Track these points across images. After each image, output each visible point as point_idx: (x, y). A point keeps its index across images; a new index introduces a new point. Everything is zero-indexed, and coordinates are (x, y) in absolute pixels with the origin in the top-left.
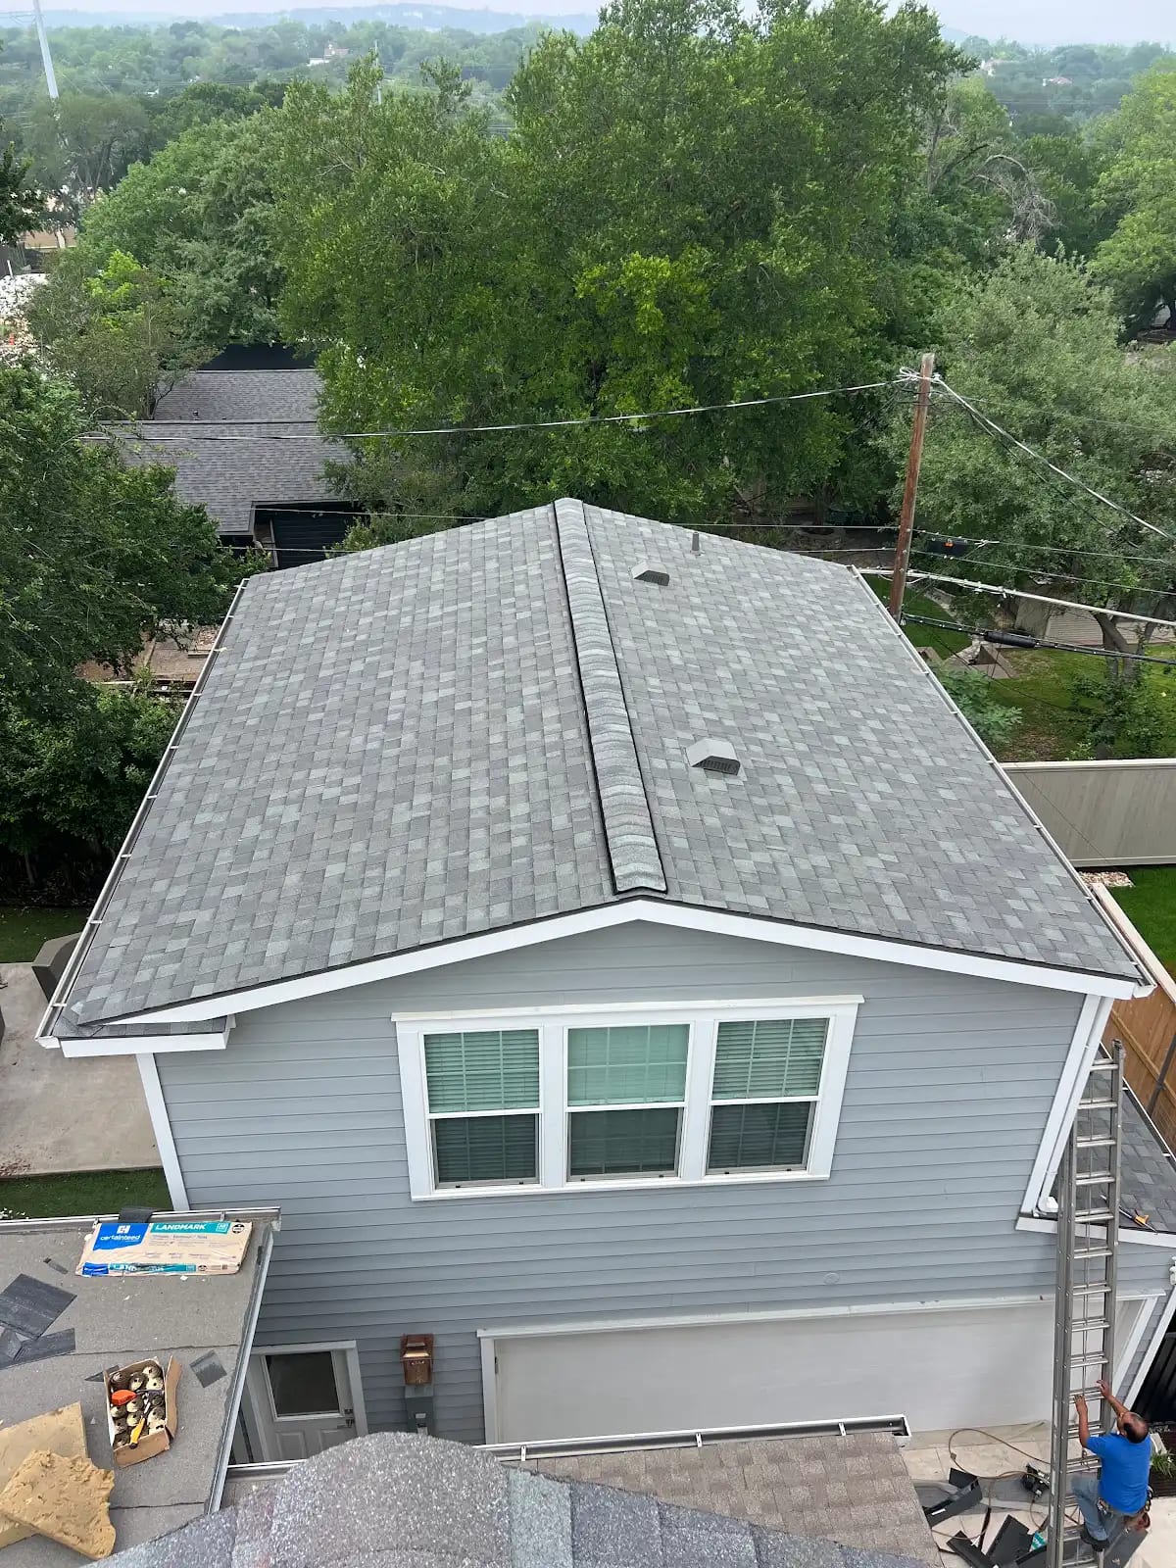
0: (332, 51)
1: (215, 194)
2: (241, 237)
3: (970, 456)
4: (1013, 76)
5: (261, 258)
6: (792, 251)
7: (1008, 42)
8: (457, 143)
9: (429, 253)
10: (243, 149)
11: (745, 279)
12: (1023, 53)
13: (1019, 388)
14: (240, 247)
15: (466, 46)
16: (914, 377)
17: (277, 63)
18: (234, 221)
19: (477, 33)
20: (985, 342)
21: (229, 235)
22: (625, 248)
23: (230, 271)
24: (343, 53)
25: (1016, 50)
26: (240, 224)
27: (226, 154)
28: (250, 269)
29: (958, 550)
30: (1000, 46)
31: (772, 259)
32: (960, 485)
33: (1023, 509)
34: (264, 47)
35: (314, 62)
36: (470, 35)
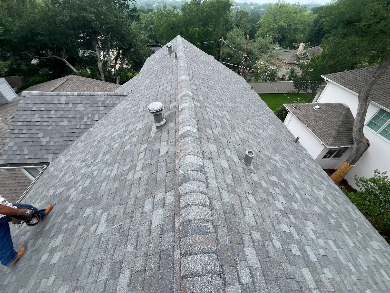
0: (156, 4)
1: (145, 24)
2: (149, 30)
3: (228, 50)
4: (256, 9)
5: (151, 33)
6: (211, 27)
7: (256, 3)
8: (175, 15)
9: (173, 28)
10: (148, 18)
11: (207, 31)
12: (258, 5)
13: (234, 43)
14: (148, 31)
15: (176, 3)
16: (221, 40)
17: (148, 6)
18: (147, 28)
19: (177, 1)
20: (230, 38)
21: (147, 30)
22: (194, 27)
23: (148, 35)
24: (157, 4)
25: (257, 4)
26: (148, 28)
27: (146, 18)
28: (150, 34)
29: (226, 59)
30: (255, 4)
31: (209, 28)
32: (227, 53)
33: (233, 56)
34: (146, 3)
35: (153, 6)
36: (176, 1)
